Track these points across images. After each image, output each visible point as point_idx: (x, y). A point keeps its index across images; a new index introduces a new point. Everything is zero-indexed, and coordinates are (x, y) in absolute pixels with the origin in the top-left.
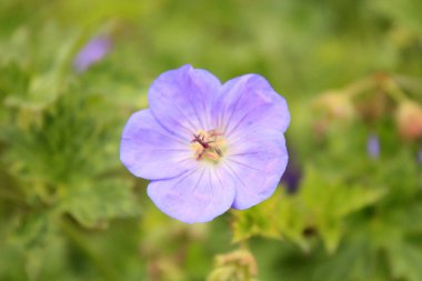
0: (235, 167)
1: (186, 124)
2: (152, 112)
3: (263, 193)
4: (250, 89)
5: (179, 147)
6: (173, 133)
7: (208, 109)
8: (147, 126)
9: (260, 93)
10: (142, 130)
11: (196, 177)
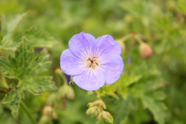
0: (102, 69)
1: (82, 54)
2: (70, 50)
3: (115, 78)
4: (107, 40)
5: (80, 63)
6: (78, 57)
7: (91, 48)
8: (69, 55)
9: (110, 42)
10: (67, 57)
11: (88, 73)
